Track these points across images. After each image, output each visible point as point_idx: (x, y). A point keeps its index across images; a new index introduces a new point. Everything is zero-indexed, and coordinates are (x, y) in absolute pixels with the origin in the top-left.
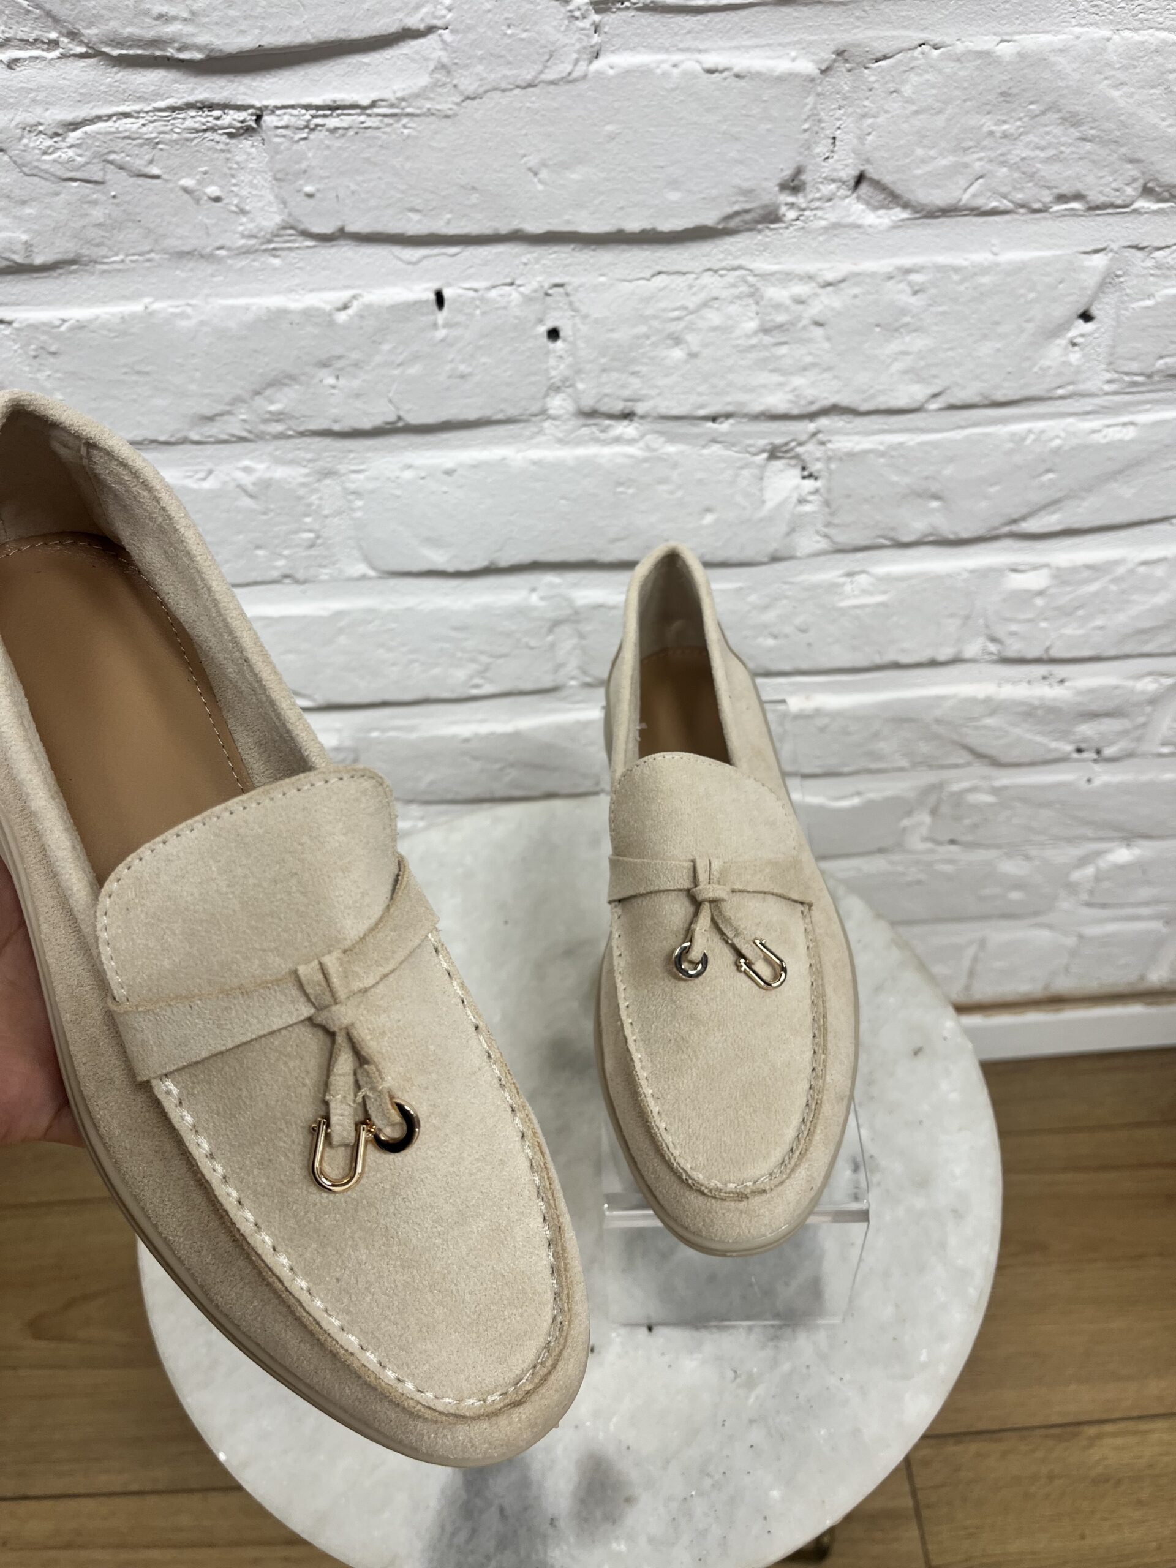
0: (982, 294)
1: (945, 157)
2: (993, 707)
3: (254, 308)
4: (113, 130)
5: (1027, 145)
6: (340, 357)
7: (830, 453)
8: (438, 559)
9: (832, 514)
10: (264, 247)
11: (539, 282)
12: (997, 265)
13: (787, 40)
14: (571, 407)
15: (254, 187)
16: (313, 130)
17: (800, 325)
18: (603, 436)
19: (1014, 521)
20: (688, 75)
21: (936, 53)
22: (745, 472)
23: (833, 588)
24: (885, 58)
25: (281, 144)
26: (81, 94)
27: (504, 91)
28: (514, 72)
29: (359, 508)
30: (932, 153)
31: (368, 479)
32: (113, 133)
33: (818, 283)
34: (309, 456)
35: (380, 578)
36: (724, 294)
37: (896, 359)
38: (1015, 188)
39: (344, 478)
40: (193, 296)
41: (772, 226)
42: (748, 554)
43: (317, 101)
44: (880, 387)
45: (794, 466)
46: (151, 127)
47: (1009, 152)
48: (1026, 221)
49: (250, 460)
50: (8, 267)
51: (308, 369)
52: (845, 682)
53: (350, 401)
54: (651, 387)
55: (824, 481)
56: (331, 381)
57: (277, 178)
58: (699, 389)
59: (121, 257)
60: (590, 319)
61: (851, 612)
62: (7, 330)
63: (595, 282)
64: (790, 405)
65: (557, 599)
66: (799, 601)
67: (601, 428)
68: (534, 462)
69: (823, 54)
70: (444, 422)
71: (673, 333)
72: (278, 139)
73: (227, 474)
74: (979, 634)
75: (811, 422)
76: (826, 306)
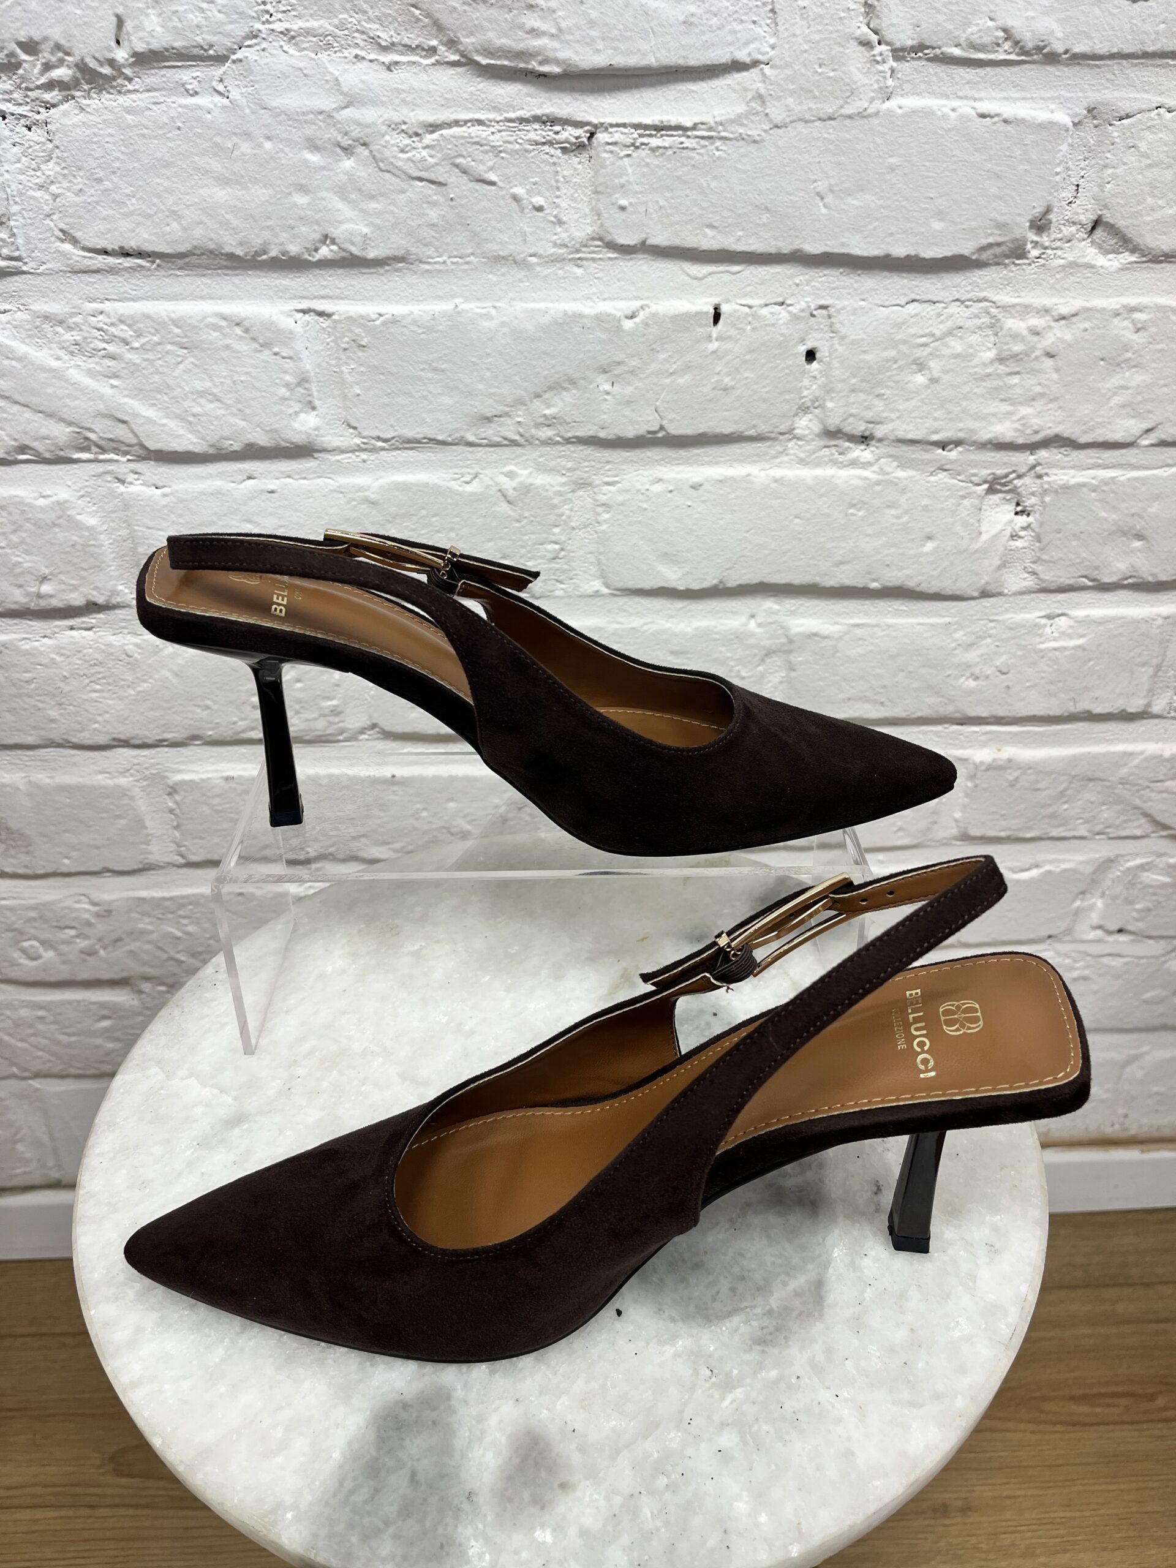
3: (552, 312)
4: (466, 135)
6: (620, 363)
7: (1046, 486)
8: (672, 576)
9: (1041, 549)
10: (571, 256)
11: (806, 302)
13: (1048, 95)
14: (816, 427)
16: (637, 148)
17: (1033, 356)
18: (841, 458)
20: (963, 118)
21: (1169, 116)
22: (966, 502)
23: (1034, 629)
24: (1128, 116)
25: (607, 158)
26: (446, 99)
27: (806, 122)
28: (819, 105)
29: (604, 521)
30: (1160, 202)
31: (619, 491)
32: (464, 137)
33: (1053, 317)
34: (569, 465)
35: (611, 595)
36: (969, 324)
37: (1115, 394)
39: (596, 490)
40: (499, 299)
41: (1017, 262)
42: (962, 587)
43: (647, 121)
44: (1100, 420)
45: (1008, 501)
46: (497, 136)
49: (516, 465)
50: (344, 258)
51: (588, 373)
52: (1036, 733)
53: (620, 408)
54: (893, 410)
55: (1037, 515)
56: (607, 387)
57: (596, 192)
58: (936, 415)
59: (445, 258)
60: (847, 341)
61: (1050, 655)
62: (325, 323)
63: (856, 306)
64: (1017, 434)
65: (774, 626)
66: (1002, 640)
67: (841, 450)
68: (776, 481)
69: (1078, 110)
70: (700, 435)
71: (919, 358)
72: (605, 155)
73: (491, 478)
74: (1168, 687)
75: (1032, 454)
76: (1058, 338)
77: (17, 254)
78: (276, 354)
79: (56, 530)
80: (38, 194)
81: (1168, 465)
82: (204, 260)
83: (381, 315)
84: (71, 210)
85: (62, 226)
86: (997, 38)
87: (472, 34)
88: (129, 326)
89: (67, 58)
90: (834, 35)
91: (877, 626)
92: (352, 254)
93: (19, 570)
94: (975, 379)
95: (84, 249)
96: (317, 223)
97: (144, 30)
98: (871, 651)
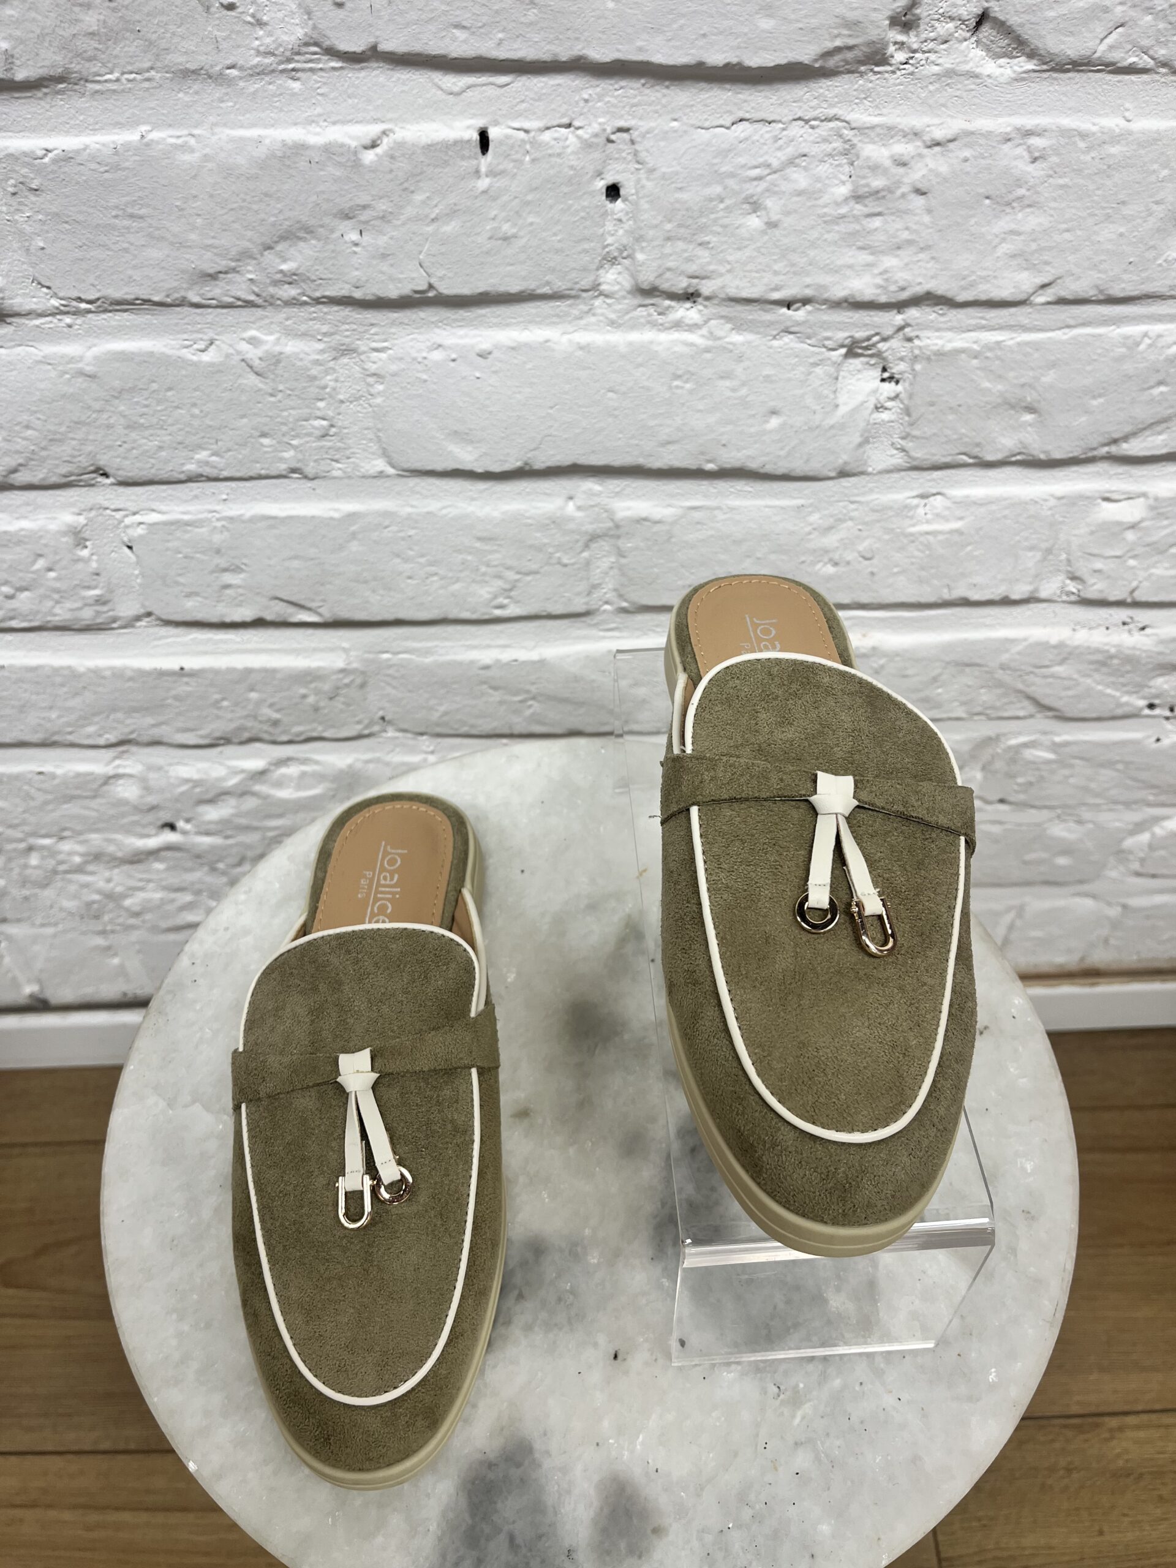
0: (1109, 166)
2: (1065, 653)
3: (267, 141)
6: (365, 207)
7: (917, 352)
8: (467, 457)
9: (911, 424)
10: (282, 67)
11: (600, 124)
12: (1130, 133)
14: (627, 283)
17: (899, 193)
18: (661, 319)
19: (1115, 441)
22: (819, 370)
23: (904, 510)
29: (379, 393)
31: (392, 359)
33: (924, 141)
34: (325, 328)
35: (399, 476)
36: (815, 150)
37: (1004, 240)
38: (1158, 42)
39: (362, 357)
40: (196, 127)
41: (876, 69)
42: (814, 466)
44: (984, 273)
45: (872, 366)
48: (1164, 83)
49: (258, 329)
51: (327, 220)
52: (906, 619)
53: (374, 262)
54: (721, 262)
55: (907, 384)
56: (354, 236)
58: (776, 267)
60: (657, 174)
61: (922, 539)
63: (666, 128)
64: (879, 291)
65: (596, 509)
66: (866, 524)
67: (659, 310)
68: (581, 348)
70: (481, 294)
71: (752, 196)
73: (231, 346)
74: (1059, 571)
75: (899, 312)
76: (931, 170)
81: (1068, 327)
83: (48, 151)
91: (719, 508)
94: (825, 222)
98: (712, 536)
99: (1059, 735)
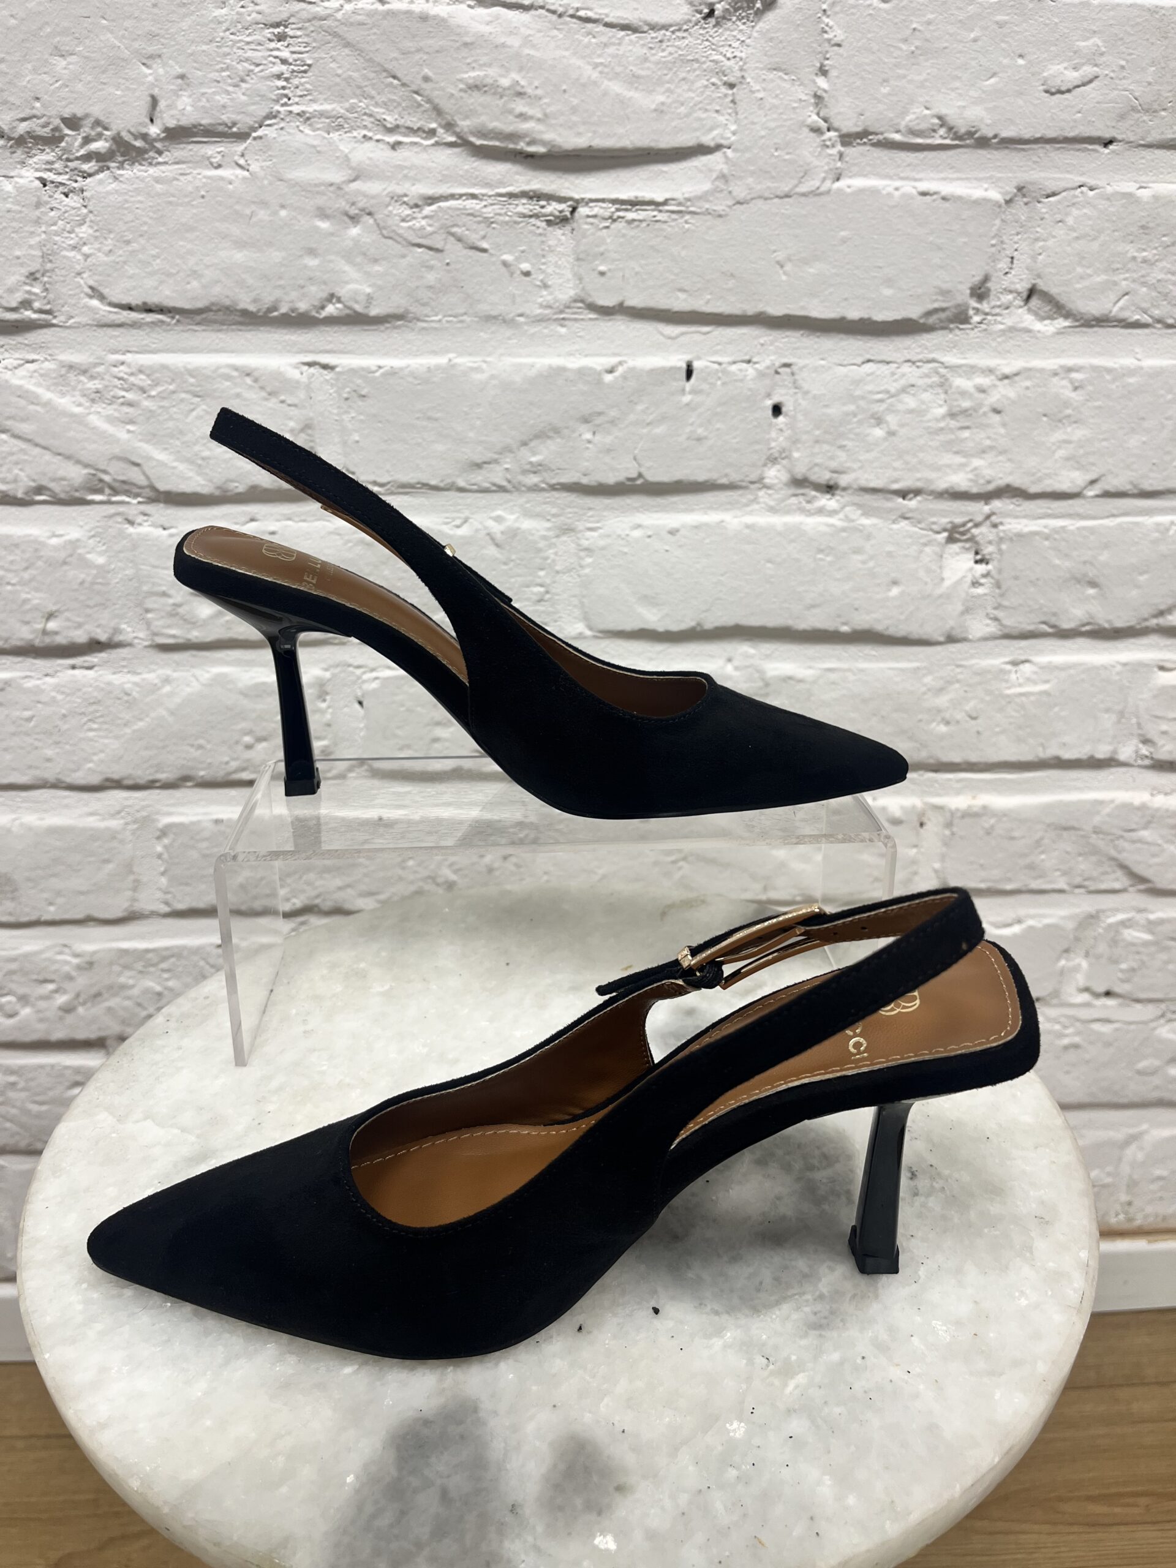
0: (1129, 392)
1: (1099, 275)
3: (538, 365)
4: (461, 206)
5: (1162, 270)
6: (600, 414)
7: (1002, 534)
8: (652, 618)
9: (1002, 595)
10: (556, 316)
11: (771, 361)
12: (1141, 368)
13: (981, 175)
14: (785, 477)
15: (559, 267)
16: (614, 221)
18: (808, 506)
19: (1161, 614)
20: (907, 197)
21: (1091, 193)
22: (928, 549)
23: (1000, 674)
24: (1054, 194)
25: (588, 230)
26: (444, 175)
27: (766, 199)
28: (776, 185)
29: (589, 565)
30: (1089, 271)
31: (601, 536)
32: (459, 209)
33: (997, 376)
34: (554, 511)
35: (595, 636)
36: (920, 382)
37: (1059, 447)
38: (1153, 306)
39: (579, 535)
41: (962, 326)
42: (930, 630)
43: (623, 196)
44: (1047, 471)
45: (967, 549)
46: (489, 209)
47: (1148, 275)
48: (1160, 335)
49: (503, 510)
50: (348, 316)
51: (571, 423)
52: (1008, 780)
53: (601, 456)
54: (855, 461)
55: (995, 562)
56: (588, 436)
57: (578, 259)
58: (897, 464)
59: (439, 317)
60: (810, 396)
62: (328, 375)
63: (817, 364)
64: (970, 484)
65: (751, 671)
66: (970, 686)
67: (808, 499)
68: (748, 526)
69: (1007, 188)
70: (676, 482)
71: (877, 413)
72: (586, 227)
73: (481, 523)
74: (1132, 734)
75: (986, 504)
76: (1003, 396)
77: (48, 307)
78: (283, 402)
79: (66, 568)
80: (72, 254)
81: (1113, 516)
82: (220, 316)
83: (380, 367)
84: (100, 269)
85: (91, 283)
86: (933, 124)
87: (467, 117)
88: (148, 376)
89: (106, 133)
90: (788, 123)
91: (849, 670)
92: (355, 312)
93: (28, 607)
95: (111, 304)
96: (325, 283)
97: (176, 108)
98: (844, 695)
99: (1152, 912)
